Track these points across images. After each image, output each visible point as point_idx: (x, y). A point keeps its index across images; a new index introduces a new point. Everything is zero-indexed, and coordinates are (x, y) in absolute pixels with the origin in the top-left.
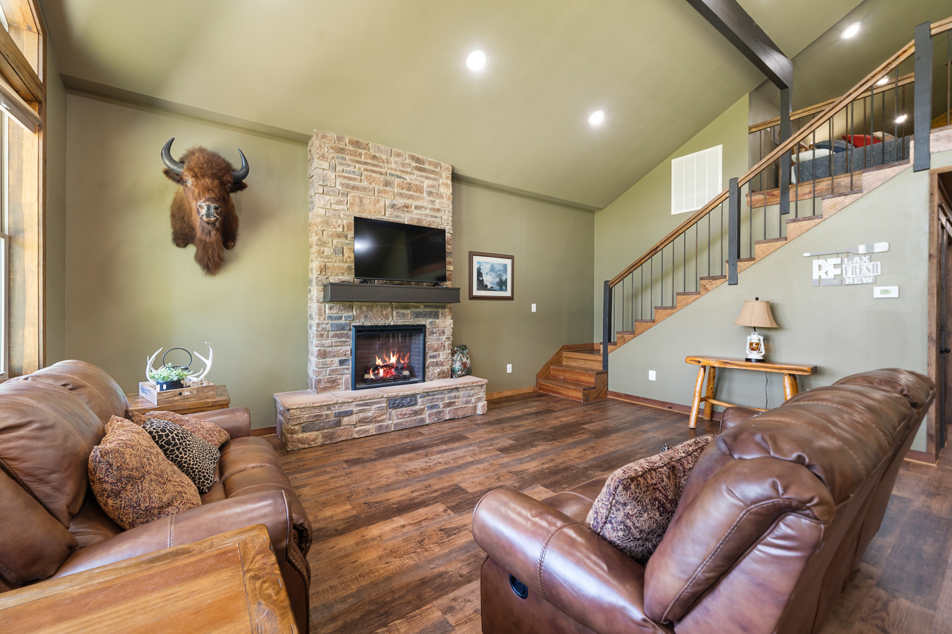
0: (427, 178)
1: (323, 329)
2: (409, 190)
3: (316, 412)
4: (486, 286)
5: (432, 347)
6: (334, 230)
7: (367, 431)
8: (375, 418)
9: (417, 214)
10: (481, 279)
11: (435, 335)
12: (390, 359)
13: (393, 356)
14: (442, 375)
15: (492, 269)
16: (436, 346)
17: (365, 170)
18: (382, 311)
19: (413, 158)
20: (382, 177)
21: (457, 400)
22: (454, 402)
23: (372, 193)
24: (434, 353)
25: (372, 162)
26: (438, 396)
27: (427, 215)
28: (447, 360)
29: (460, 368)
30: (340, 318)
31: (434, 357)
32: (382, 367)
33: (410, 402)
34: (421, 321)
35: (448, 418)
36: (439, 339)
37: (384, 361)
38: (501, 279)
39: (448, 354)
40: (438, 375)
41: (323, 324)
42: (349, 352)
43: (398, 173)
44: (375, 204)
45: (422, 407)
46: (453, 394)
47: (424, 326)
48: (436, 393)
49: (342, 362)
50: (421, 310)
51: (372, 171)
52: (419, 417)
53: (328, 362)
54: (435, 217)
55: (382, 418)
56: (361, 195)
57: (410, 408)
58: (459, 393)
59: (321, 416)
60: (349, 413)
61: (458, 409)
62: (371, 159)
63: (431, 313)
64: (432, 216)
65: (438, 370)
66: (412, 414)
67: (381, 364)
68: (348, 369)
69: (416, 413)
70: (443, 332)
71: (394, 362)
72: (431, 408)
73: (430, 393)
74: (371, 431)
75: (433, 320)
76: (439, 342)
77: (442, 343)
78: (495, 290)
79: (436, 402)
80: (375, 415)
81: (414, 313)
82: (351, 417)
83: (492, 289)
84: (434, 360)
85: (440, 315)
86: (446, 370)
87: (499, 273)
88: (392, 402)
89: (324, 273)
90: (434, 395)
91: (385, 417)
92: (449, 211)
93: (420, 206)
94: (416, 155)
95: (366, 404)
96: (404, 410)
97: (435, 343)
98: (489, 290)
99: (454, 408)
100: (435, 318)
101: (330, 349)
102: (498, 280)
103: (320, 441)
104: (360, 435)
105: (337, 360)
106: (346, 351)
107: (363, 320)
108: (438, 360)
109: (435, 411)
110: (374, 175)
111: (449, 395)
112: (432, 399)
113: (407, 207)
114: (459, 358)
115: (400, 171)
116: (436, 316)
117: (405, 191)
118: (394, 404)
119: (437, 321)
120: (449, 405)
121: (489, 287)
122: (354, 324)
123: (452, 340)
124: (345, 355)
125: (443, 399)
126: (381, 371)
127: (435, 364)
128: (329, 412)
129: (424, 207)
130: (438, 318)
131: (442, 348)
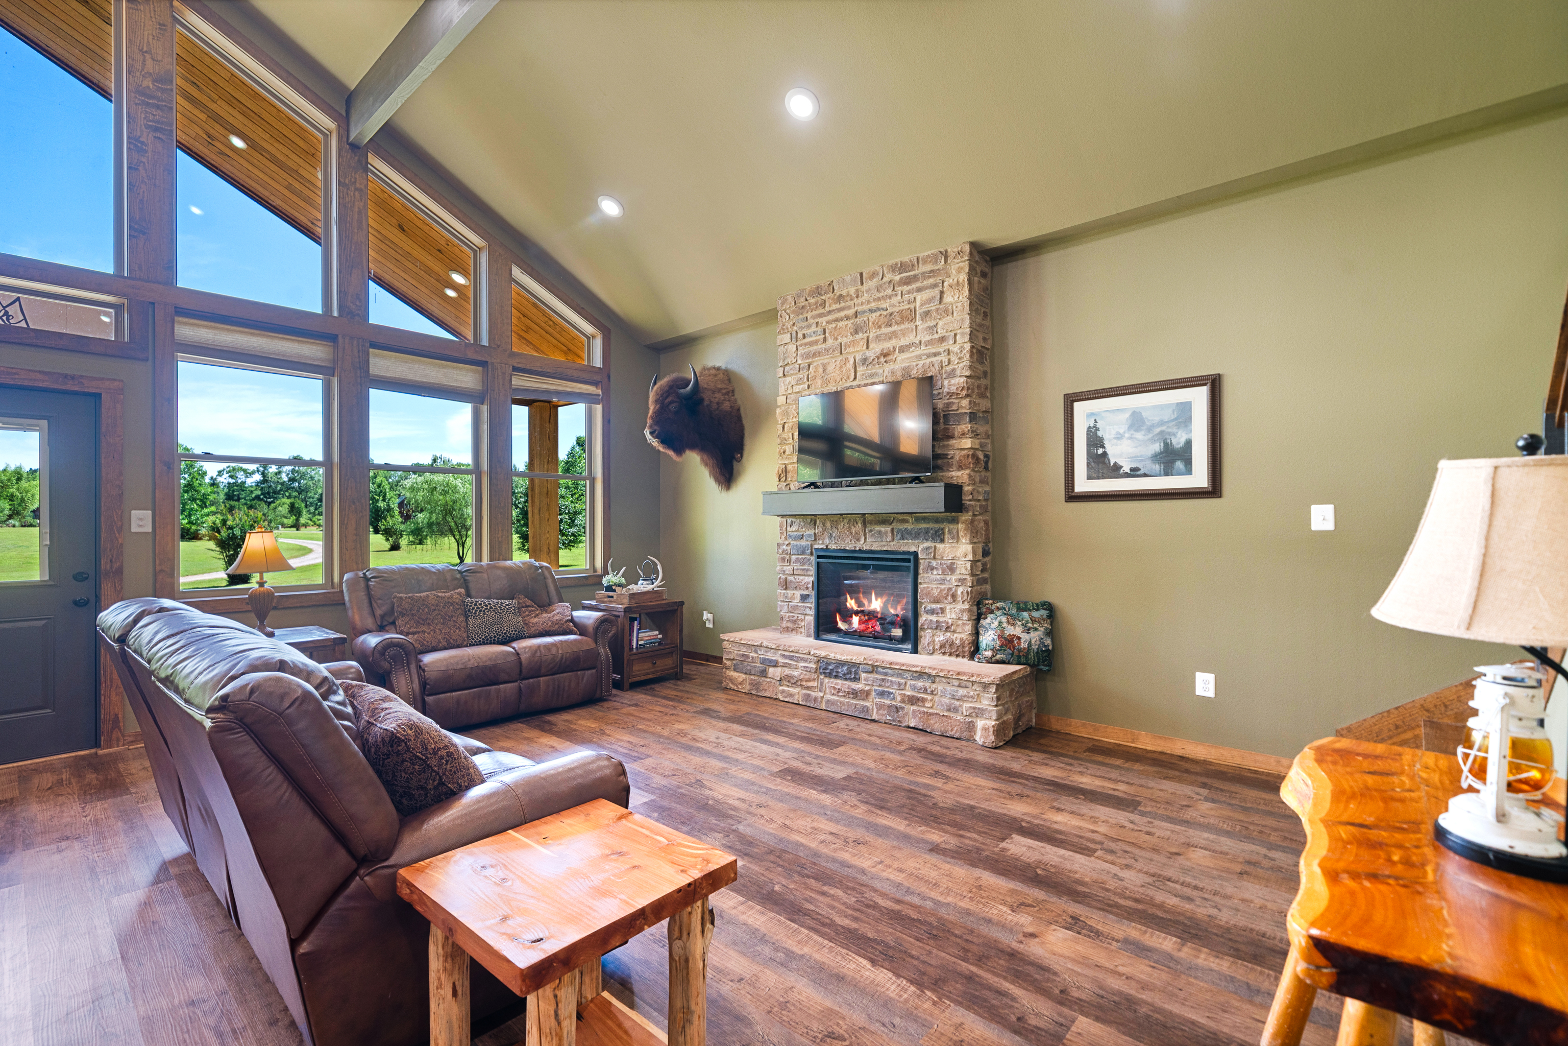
0: (919, 290)
1: (783, 551)
2: (890, 326)
3: (744, 650)
4: (1117, 467)
5: (928, 594)
6: (794, 420)
7: (792, 695)
8: (801, 680)
9: (903, 360)
10: (1100, 451)
11: (935, 572)
12: (870, 601)
13: (876, 599)
14: (949, 649)
15: (1137, 421)
16: (936, 593)
17: (828, 322)
18: (850, 528)
19: (894, 268)
20: (849, 323)
21: (929, 697)
22: (923, 700)
23: (837, 353)
24: (934, 606)
25: (838, 306)
26: (893, 679)
27: (919, 357)
28: (960, 622)
29: (991, 643)
30: (802, 537)
31: (932, 612)
32: (857, 613)
33: (848, 674)
34: (910, 546)
35: (912, 725)
36: (944, 580)
37: (859, 604)
38: (1166, 445)
39: (962, 611)
40: (941, 647)
41: (784, 544)
42: (810, 586)
43: (873, 305)
44: (841, 367)
45: (867, 688)
46: (920, 684)
47: (916, 554)
48: (889, 671)
49: (804, 598)
50: (909, 526)
51: (837, 320)
52: (861, 703)
53: (790, 596)
54: (935, 355)
55: (810, 684)
56: (825, 362)
57: (848, 683)
58: (934, 686)
59: (748, 657)
60: (775, 664)
61: (931, 714)
62: (836, 303)
63: (927, 531)
64: (928, 356)
65: (941, 637)
66: (848, 693)
67: (855, 608)
68: (810, 608)
69: (855, 694)
70: (951, 569)
71: (879, 610)
72: (882, 694)
73: (880, 669)
74: (796, 697)
75: (933, 545)
76: (943, 587)
77: (950, 589)
78: (1145, 475)
79: (888, 687)
80: (802, 677)
81: (898, 532)
82: (776, 669)
83: (1134, 473)
84: (934, 618)
85: (946, 536)
86: (958, 642)
87: (1158, 430)
88: (823, 665)
89: (783, 479)
90: (886, 674)
91: (815, 684)
92: (963, 334)
93: (906, 346)
94: (898, 260)
95: (791, 658)
96: (839, 683)
97: (934, 586)
98: (1127, 475)
99: (922, 709)
100: (933, 540)
101: (792, 578)
102: (1157, 447)
103: (746, 688)
104: (785, 697)
105: (798, 594)
106: (808, 583)
107: (827, 541)
108: (941, 620)
109: (887, 702)
110: (840, 324)
111: (913, 682)
112: (883, 680)
113: (885, 355)
114: (996, 623)
115: (874, 300)
116: (939, 536)
117: (885, 330)
118: (825, 669)
119: (940, 546)
120: (913, 701)
121: (1126, 469)
122: (816, 547)
123: (970, 584)
124: (807, 588)
125: (901, 687)
126: (855, 620)
127: (934, 626)
128: (754, 655)
129: (913, 344)
130: (942, 541)
131: (949, 598)
